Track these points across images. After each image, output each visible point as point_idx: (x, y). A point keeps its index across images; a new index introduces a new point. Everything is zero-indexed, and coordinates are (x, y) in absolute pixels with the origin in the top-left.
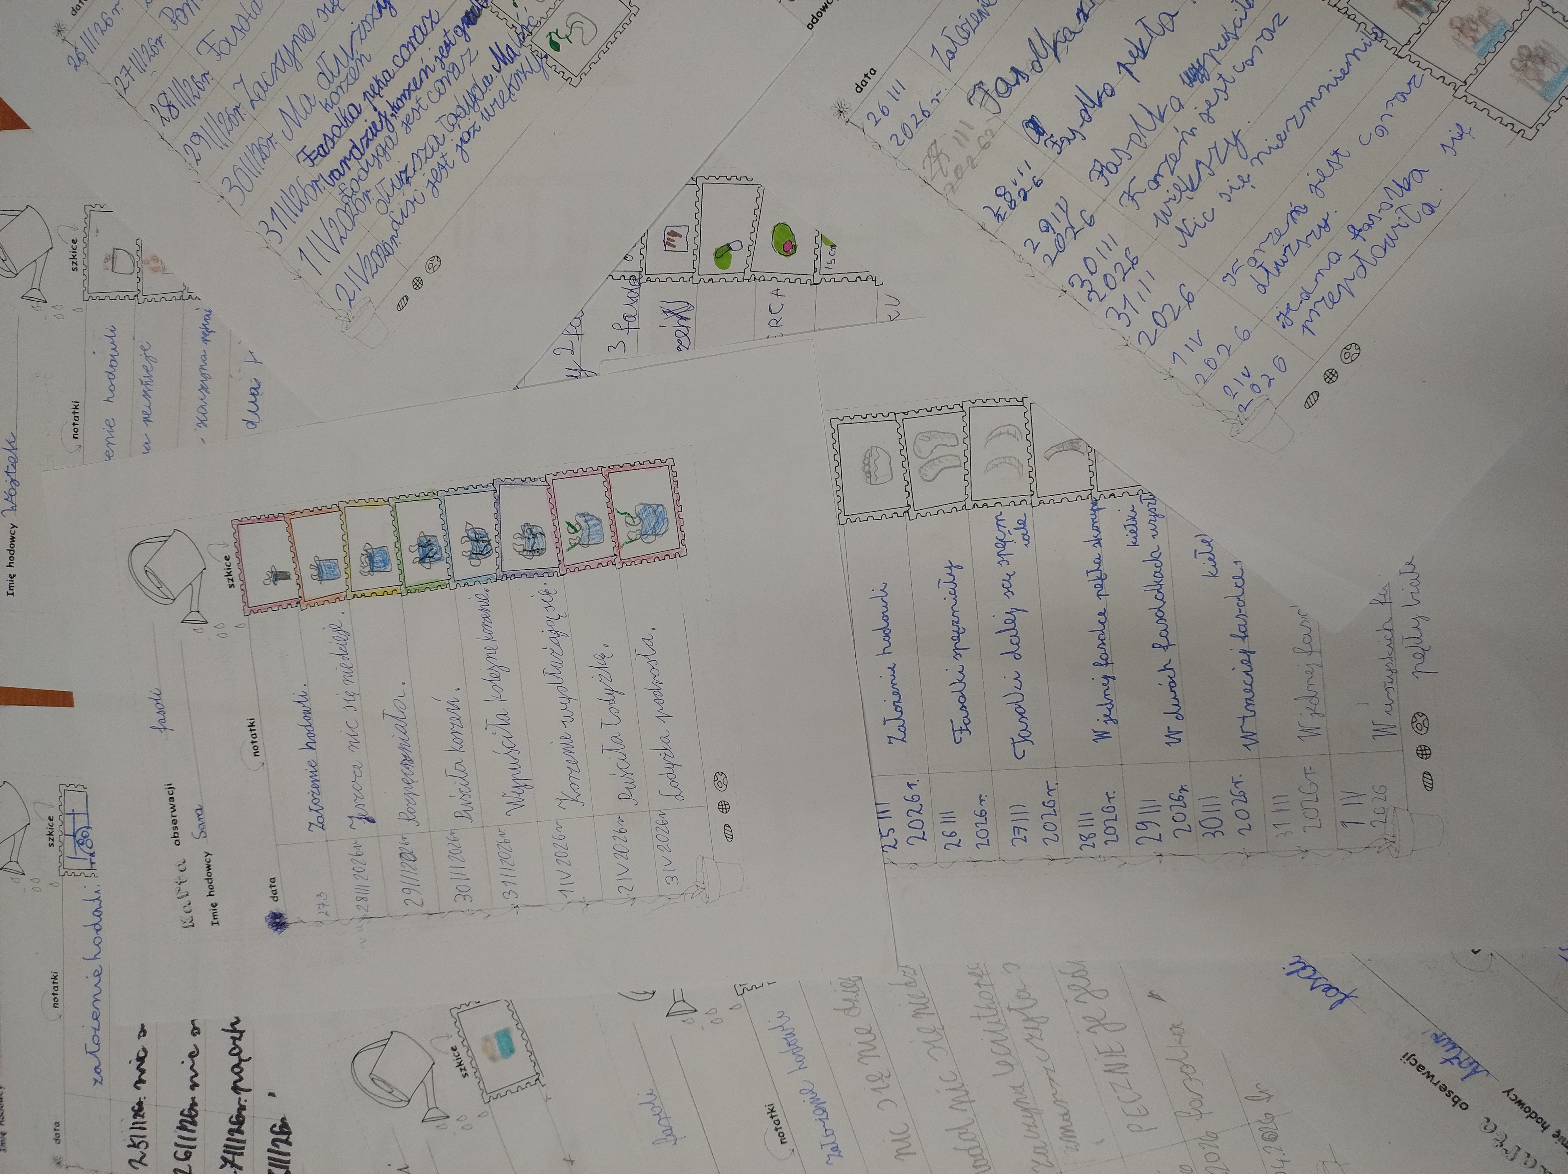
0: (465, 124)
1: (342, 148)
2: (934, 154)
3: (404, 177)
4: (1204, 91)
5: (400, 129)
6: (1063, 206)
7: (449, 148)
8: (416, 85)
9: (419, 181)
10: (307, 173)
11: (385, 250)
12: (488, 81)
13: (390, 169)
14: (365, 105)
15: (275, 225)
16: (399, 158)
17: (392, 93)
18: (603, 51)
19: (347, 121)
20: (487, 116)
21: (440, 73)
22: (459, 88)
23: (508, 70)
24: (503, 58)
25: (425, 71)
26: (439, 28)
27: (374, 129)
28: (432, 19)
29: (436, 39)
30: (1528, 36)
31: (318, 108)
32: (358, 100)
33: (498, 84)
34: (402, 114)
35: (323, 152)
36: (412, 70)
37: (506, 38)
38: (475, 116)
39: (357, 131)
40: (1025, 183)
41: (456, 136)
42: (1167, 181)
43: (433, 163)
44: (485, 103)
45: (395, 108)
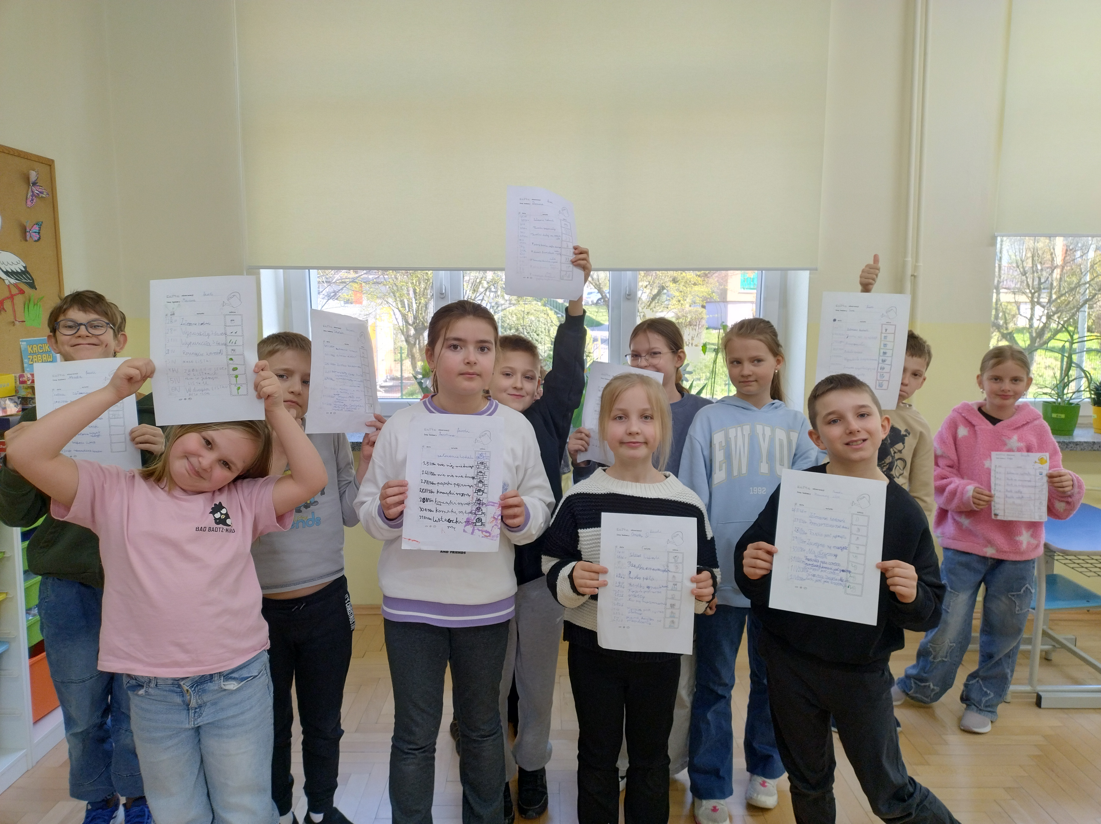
0: (828, 580)
1: (811, 563)
2: (619, 562)
3: (814, 575)
4: (647, 589)
5: (820, 570)
6: (623, 583)
7: (823, 580)
8: (828, 568)
9: (815, 578)
10: (804, 559)
11: (802, 579)
12: (836, 580)
13: (814, 573)
14: (820, 562)
15: (793, 559)
16: (816, 573)
17: (825, 565)
18: (852, 595)
19: (815, 561)
20: (831, 583)
21: (832, 571)
22: (832, 576)
23: (840, 582)
24: (841, 580)
25: (831, 569)
26: (839, 567)
27: (817, 566)
28: (839, 565)
29: (836, 567)
30: (675, 620)
31: (814, 555)
32: (820, 561)
33: (836, 581)
34: (823, 569)
35: (808, 560)
36: (830, 566)
37: (844, 578)
38: (830, 581)
39: (815, 563)
40: (623, 577)
41: (826, 580)
42: (634, 593)
43: (819, 579)
44: (833, 581)
45: (822, 567)
